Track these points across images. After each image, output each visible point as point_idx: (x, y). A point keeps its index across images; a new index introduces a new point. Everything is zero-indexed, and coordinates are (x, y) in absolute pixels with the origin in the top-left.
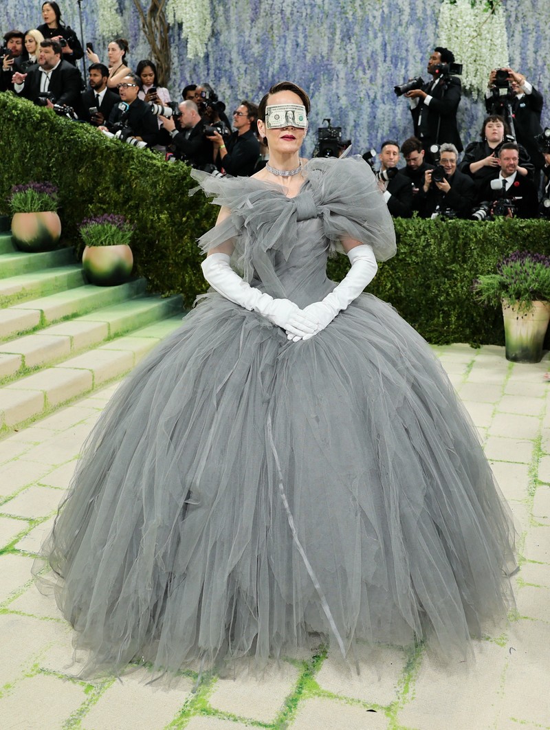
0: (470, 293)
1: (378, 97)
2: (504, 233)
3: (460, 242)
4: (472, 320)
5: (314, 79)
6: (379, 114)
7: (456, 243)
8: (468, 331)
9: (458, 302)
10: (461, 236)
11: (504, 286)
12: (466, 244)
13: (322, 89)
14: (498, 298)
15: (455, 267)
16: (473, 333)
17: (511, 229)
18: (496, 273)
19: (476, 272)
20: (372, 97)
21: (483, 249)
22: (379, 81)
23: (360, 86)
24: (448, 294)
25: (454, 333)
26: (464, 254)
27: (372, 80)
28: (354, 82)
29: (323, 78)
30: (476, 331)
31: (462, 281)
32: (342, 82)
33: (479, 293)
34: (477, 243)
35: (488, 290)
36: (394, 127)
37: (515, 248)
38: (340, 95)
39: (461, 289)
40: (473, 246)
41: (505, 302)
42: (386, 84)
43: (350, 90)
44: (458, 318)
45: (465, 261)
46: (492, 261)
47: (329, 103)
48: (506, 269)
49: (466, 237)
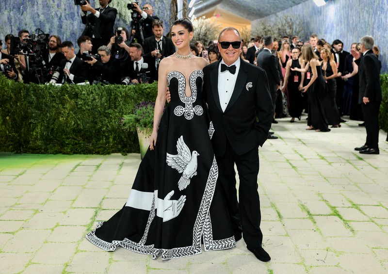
0: (120, 125)
1: (63, 16)
2: (136, 92)
3: (112, 97)
4: (122, 140)
5: (23, 4)
6: (64, 26)
7: (110, 98)
8: (120, 146)
9: (113, 130)
10: (113, 94)
11: (137, 121)
12: (116, 98)
13: (28, 10)
14: (135, 127)
15: (110, 111)
16: (123, 147)
17: (140, 89)
18: (133, 113)
19: (122, 113)
20: (59, 15)
21: (125, 101)
22: (63, 7)
23: (51, 9)
24: (107, 126)
25: (112, 148)
26: (115, 104)
27: (58, 6)
28: (48, 7)
29: (28, 4)
30: (124, 146)
31: (115, 119)
32: (41, 7)
33: (124, 125)
34: (122, 97)
35: (129, 123)
36: (73, 33)
37: (143, 100)
38: (40, 14)
39: (115, 123)
40: (120, 99)
41: (138, 129)
42: (67, 8)
43: (45, 11)
44: (114, 139)
45: (116, 108)
46: (131, 107)
47: (33, 18)
48: (138, 111)
49: (116, 94)
